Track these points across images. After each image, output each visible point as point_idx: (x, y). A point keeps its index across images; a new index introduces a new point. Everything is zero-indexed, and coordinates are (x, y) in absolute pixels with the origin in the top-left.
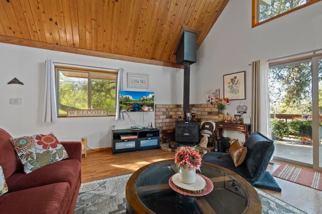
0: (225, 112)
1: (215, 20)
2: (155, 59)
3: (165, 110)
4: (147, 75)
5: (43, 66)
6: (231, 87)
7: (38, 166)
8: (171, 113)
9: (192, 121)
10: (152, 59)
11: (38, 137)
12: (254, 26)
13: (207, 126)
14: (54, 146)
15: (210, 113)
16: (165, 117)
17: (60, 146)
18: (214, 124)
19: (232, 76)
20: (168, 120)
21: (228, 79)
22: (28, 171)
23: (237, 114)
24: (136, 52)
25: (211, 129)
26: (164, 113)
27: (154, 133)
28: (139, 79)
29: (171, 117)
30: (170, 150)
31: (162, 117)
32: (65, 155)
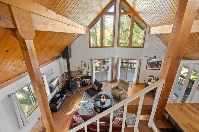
0: (83, 73)
6: (84, 65)
12: (90, 48)
13: (78, 79)
18: (80, 78)
19: (84, 62)
21: (83, 63)
23: (86, 73)
25: (79, 80)
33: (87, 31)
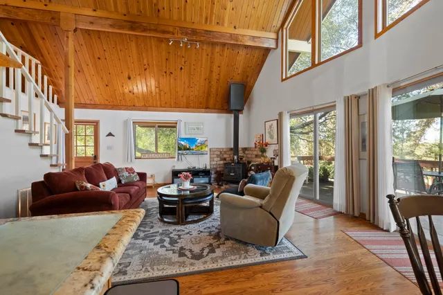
1: (260, 71)
2: (209, 108)
3: (219, 153)
4: (203, 124)
5: (126, 123)
6: (270, 133)
7: (127, 181)
8: (225, 156)
9: (238, 162)
10: (207, 108)
11: (126, 168)
12: (283, 80)
14: (133, 173)
15: (257, 156)
16: (219, 159)
17: (135, 174)
19: (270, 123)
20: (222, 162)
21: (268, 125)
22: (123, 183)
23: (273, 157)
24: (192, 105)
26: (218, 156)
27: (206, 173)
28: (195, 127)
29: (225, 159)
30: (217, 186)
31: (216, 159)
32: (138, 178)
33: (277, 40)
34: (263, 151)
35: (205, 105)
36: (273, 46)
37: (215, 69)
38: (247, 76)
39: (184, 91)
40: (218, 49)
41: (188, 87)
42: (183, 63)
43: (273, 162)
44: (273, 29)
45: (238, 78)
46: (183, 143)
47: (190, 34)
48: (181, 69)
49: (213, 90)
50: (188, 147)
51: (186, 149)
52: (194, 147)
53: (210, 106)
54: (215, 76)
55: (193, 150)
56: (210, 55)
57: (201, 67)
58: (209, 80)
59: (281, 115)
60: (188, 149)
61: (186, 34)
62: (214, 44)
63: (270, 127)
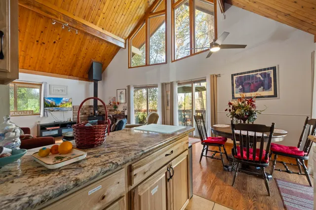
0: (118, 109)
2: (72, 76)
4: (66, 87)
6: (120, 96)
8: (85, 111)
9: (99, 115)
10: (70, 75)
12: (129, 68)
15: (110, 110)
16: (80, 114)
18: (112, 116)
19: (121, 91)
20: (83, 116)
24: (57, 71)
28: (59, 89)
29: (85, 114)
33: (125, 44)
34: (116, 107)
35: (69, 73)
36: (123, 46)
37: (84, 49)
38: (105, 60)
39: (53, 59)
40: (88, 38)
41: (57, 57)
42: (57, 39)
43: (124, 113)
44: (124, 37)
45: (99, 59)
46: (49, 101)
47: (71, 22)
48: (55, 42)
49: (79, 64)
50: (54, 104)
51: (52, 106)
52: (60, 104)
53: (74, 75)
54: (82, 54)
55: (59, 107)
56: (81, 39)
57: (73, 46)
58: (77, 56)
59: (129, 87)
60: (54, 106)
61: (68, 21)
62: (86, 34)
63: (121, 93)
